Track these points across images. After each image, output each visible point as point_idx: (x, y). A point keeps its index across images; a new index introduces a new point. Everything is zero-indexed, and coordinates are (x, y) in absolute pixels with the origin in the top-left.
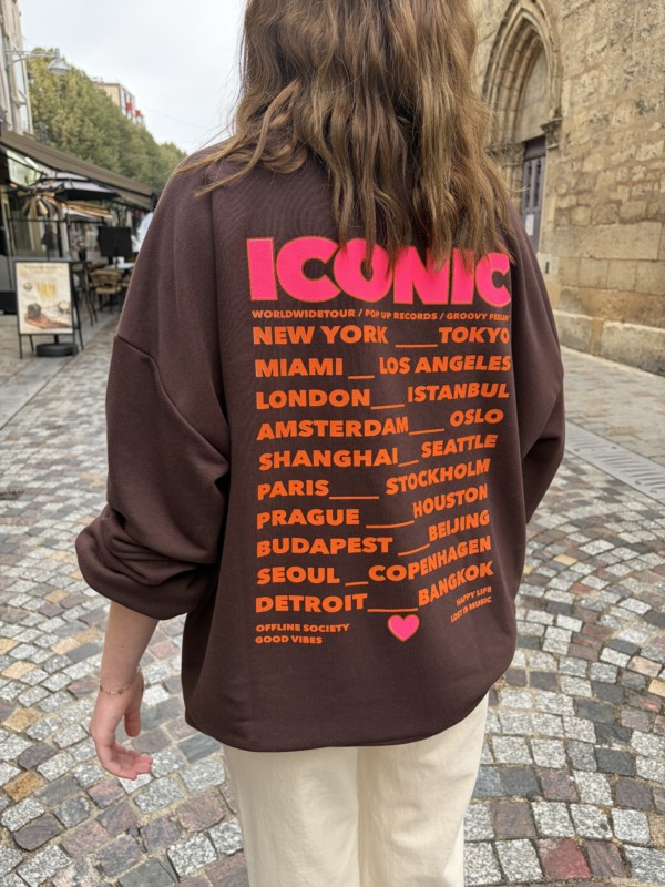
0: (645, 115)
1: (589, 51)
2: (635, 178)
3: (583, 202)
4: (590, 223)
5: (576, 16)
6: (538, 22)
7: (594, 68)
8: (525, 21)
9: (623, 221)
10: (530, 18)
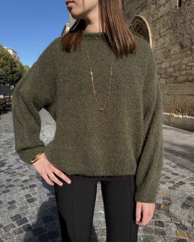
0: (184, 49)
1: (161, 32)
2: (182, 69)
3: (163, 77)
4: (166, 83)
5: (156, 22)
6: (142, 25)
7: (163, 36)
8: (137, 25)
9: (179, 83)
10: (140, 24)
